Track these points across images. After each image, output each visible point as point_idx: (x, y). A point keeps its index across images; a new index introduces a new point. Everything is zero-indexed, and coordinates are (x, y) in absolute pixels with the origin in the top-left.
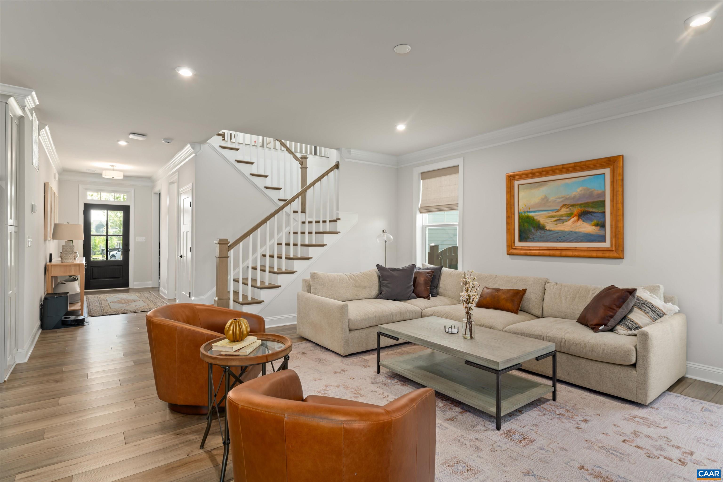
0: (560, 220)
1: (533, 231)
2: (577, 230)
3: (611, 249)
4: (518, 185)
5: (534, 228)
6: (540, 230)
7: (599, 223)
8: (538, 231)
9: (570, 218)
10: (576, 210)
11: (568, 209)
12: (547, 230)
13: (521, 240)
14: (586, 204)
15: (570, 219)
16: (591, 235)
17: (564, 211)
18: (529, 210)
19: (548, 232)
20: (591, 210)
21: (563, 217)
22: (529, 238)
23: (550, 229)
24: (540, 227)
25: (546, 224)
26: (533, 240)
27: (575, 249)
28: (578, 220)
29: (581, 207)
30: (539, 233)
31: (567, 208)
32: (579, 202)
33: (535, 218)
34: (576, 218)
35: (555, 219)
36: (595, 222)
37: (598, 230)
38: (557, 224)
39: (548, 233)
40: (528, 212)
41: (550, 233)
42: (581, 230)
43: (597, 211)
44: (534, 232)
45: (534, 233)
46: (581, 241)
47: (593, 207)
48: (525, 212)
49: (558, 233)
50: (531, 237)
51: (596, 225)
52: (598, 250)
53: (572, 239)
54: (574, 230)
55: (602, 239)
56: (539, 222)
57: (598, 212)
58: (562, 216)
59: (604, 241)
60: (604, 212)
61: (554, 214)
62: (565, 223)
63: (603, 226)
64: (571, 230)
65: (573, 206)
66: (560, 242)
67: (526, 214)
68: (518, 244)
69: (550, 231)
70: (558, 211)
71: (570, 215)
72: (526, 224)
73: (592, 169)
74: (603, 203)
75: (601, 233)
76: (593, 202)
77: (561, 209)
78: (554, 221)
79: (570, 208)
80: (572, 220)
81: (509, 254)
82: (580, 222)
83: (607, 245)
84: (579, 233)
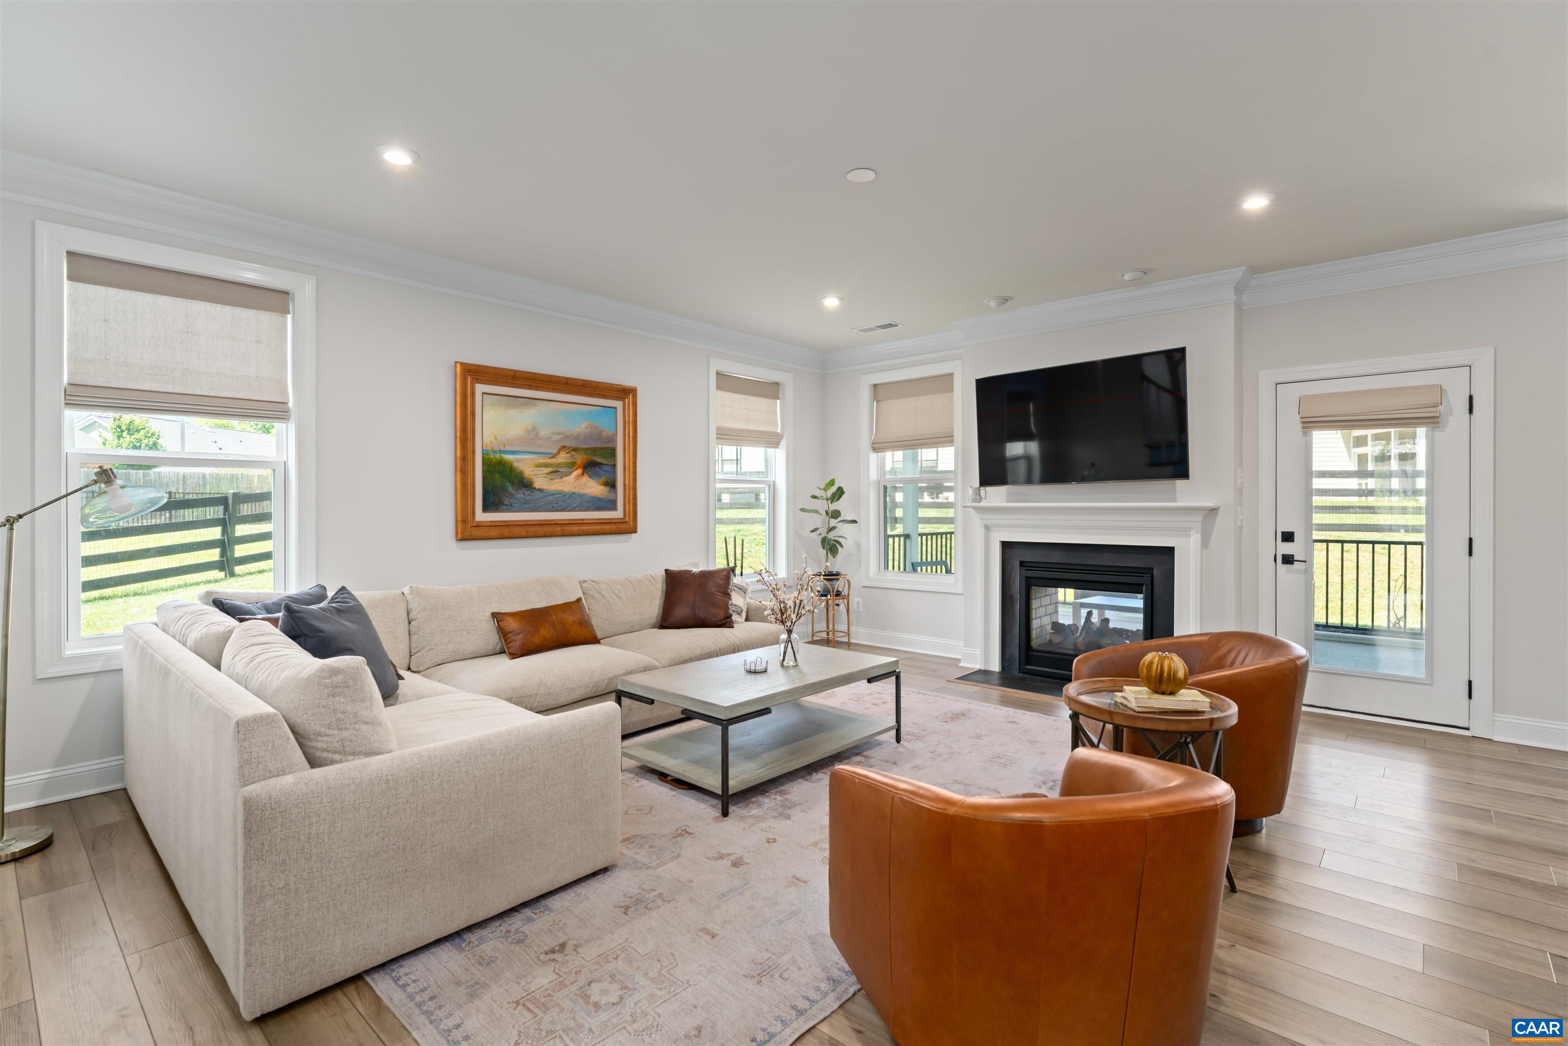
0: (556, 472)
1: (510, 489)
2: (581, 491)
3: (625, 520)
4: (483, 393)
5: (513, 484)
6: (524, 490)
7: (609, 481)
8: (520, 491)
9: (571, 470)
10: (580, 458)
11: (568, 455)
12: (535, 489)
13: (486, 508)
14: (594, 451)
15: (571, 473)
16: (600, 499)
17: (563, 458)
18: (502, 448)
19: (537, 493)
20: (599, 460)
21: (561, 467)
22: (502, 504)
23: (541, 487)
24: (525, 484)
25: (533, 477)
26: (510, 509)
27: (582, 523)
28: (583, 474)
29: (587, 454)
30: (521, 495)
31: (567, 453)
32: (584, 446)
33: (516, 465)
34: (579, 471)
35: (549, 470)
36: (604, 479)
37: (609, 492)
38: (552, 480)
39: (538, 495)
40: (501, 452)
41: (542, 495)
42: (587, 491)
43: (607, 463)
44: (513, 492)
45: (512, 495)
46: (587, 510)
47: (602, 456)
48: (494, 452)
49: (553, 494)
50: (506, 501)
51: (606, 484)
52: (610, 522)
53: (574, 505)
54: (576, 490)
55: (611, 505)
56: (522, 473)
57: (607, 465)
58: (560, 465)
59: (616, 508)
60: (614, 466)
61: (548, 461)
62: (564, 479)
63: (612, 485)
64: (573, 490)
65: (575, 450)
66: (557, 511)
67: (497, 456)
68: (481, 516)
69: (541, 490)
70: (554, 457)
71: (572, 466)
72: (497, 476)
73: (604, 397)
74: (612, 452)
75: (611, 496)
76: (602, 449)
77: (558, 453)
78: (548, 474)
79: (572, 453)
80: (575, 473)
81: (461, 537)
82: (585, 479)
83: (618, 514)
84: (585, 495)
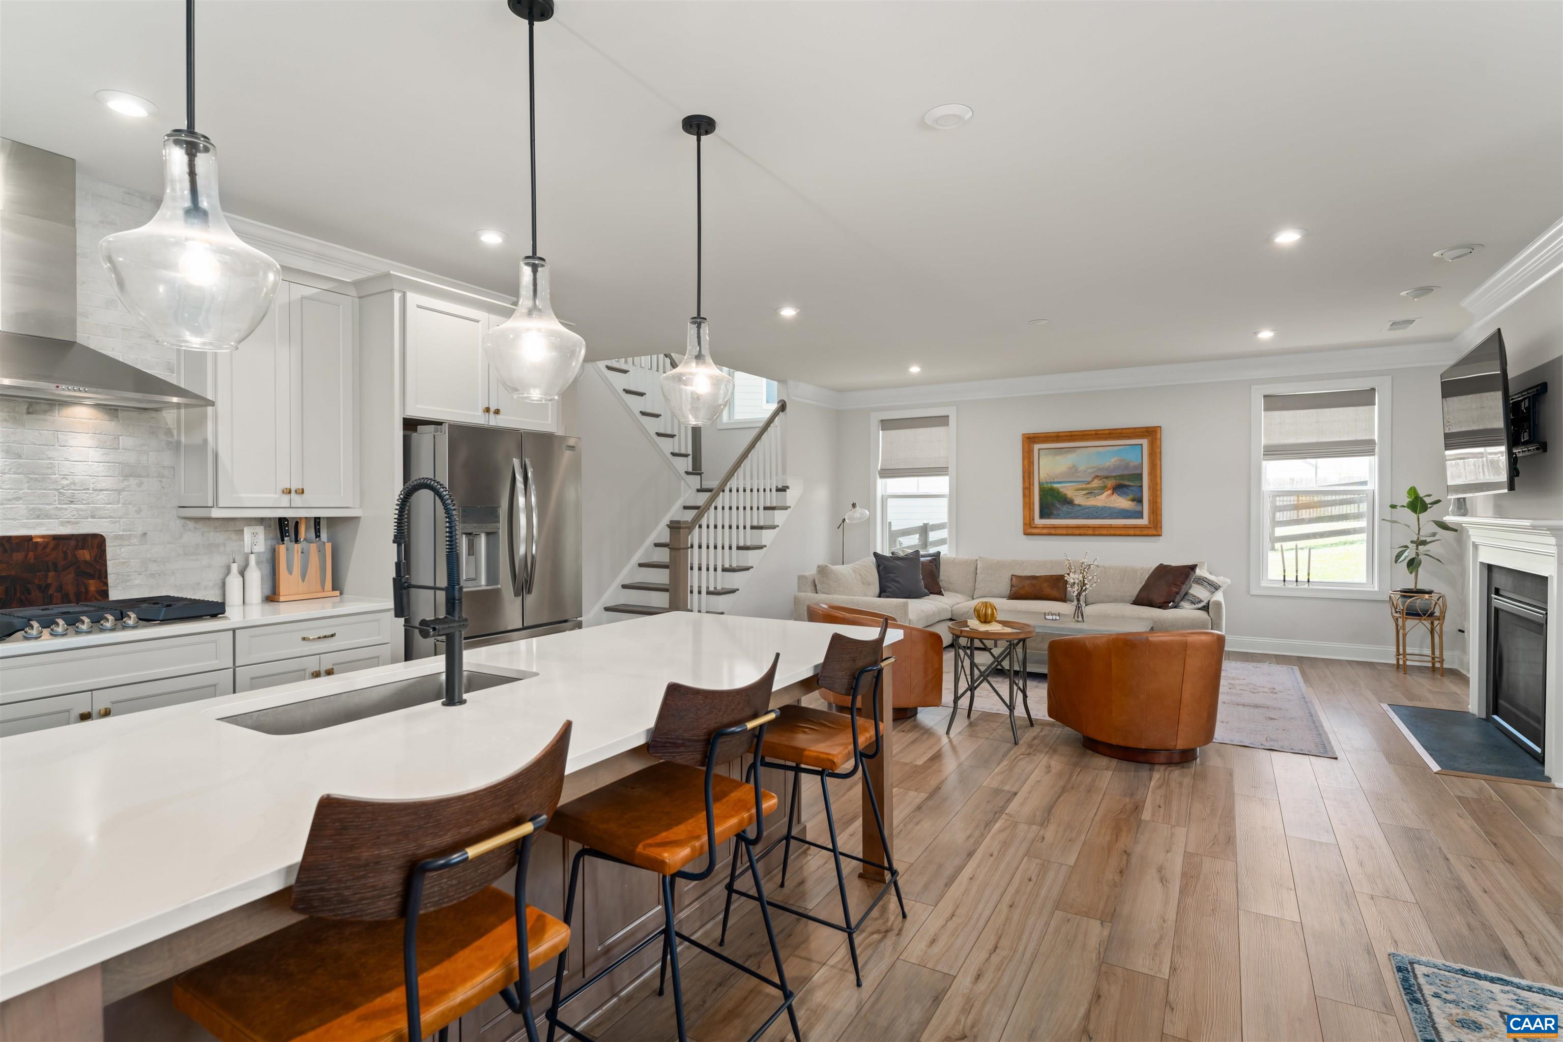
0: (1091, 493)
1: (1058, 505)
2: (1112, 505)
3: (1149, 526)
4: (1039, 449)
5: (1059, 502)
6: (1067, 505)
7: (1136, 498)
8: (1064, 506)
9: (1103, 491)
10: (1110, 483)
11: (1101, 481)
12: (1075, 504)
13: (1042, 516)
14: (1122, 477)
15: (1103, 493)
16: (1127, 511)
17: (1096, 483)
18: (1052, 481)
19: (1076, 507)
20: (1127, 483)
21: (1095, 490)
22: (1052, 514)
23: (1080, 503)
24: (1068, 502)
25: (1074, 497)
26: (1058, 517)
27: (1111, 527)
28: (1113, 494)
29: (1116, 480)
30: (1065, 508)
31: (1100, 480)
32: (1114, 474)
33: (1061, 490)
34: (1110, 492)
35: (1085, 492)
36: (1131, 496)
37: (1136, 506)
38: (1088, 498)
39: (1077, 508)
40: (1051, 483)
41: (1080, 508)
42: (1116, 505)
43: (1134, 484)
44: (1060, 507)
45: (1058, 509)
46: (1116, 518)
47: (1129, 480)
48: (1047, 483)
49: (1089, 508)
50: (1055, 512)
51: (1133, 500)
52: (1135, 527)
53: (1105, 515)
54: (1107, 505)
55: (1140, 515)
56: (1065, 495)
57: (1135, 486)
58: (1094, 489)
59: (1142, 517)
60: (1141, 486)
61: (1084, 486)
62: (1097, 497)
63: (1140, 501)
64: (1105, 505)
65: (1106, 477)
66: (1092, 519)
67: (1049, 485)
68: (1038, 521)
69: (1079, 505)
70: (1089, 483)
71: (1104, 488)
72: (1049, 497)
73: (1129, 438)
74: (1140, 477)
75: (1138, 508)
76: (1130, 475)
77: (1093, 481)
78: (1084, 495)
79: (1104, 480)
80: (1106, 494)
81: (1026, 534)
82: (1115, 497)
83: (1144, 521)
84: (1114, 508)
